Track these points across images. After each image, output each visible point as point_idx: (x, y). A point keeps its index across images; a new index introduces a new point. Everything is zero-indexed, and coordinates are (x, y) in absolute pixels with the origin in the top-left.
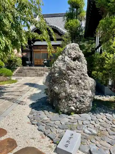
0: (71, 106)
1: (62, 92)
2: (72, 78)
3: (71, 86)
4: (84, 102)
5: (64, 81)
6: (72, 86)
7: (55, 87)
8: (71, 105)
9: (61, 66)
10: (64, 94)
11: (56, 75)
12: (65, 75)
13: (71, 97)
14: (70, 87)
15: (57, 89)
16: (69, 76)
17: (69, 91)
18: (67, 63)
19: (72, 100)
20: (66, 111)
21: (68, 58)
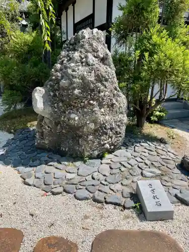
0: (105, 144)
1: (88, 122)
2: (104, 95)
3: (102, 110)
4: (120, 133)
5: (92, 102)
6: (105, 110)
7: (73, 116)
8: (106, 142)
9: (85, 73)
10: (92, 126)
11: (76, 92)
12: (93, 90)
13: (105, 129)
14: (102, 112)
15: (77, 118)
16: (99, 92)
17: (101, 119)
18: (97, 68)
19: (106, 134)
20: (96, 153)
21: (94, 58)
